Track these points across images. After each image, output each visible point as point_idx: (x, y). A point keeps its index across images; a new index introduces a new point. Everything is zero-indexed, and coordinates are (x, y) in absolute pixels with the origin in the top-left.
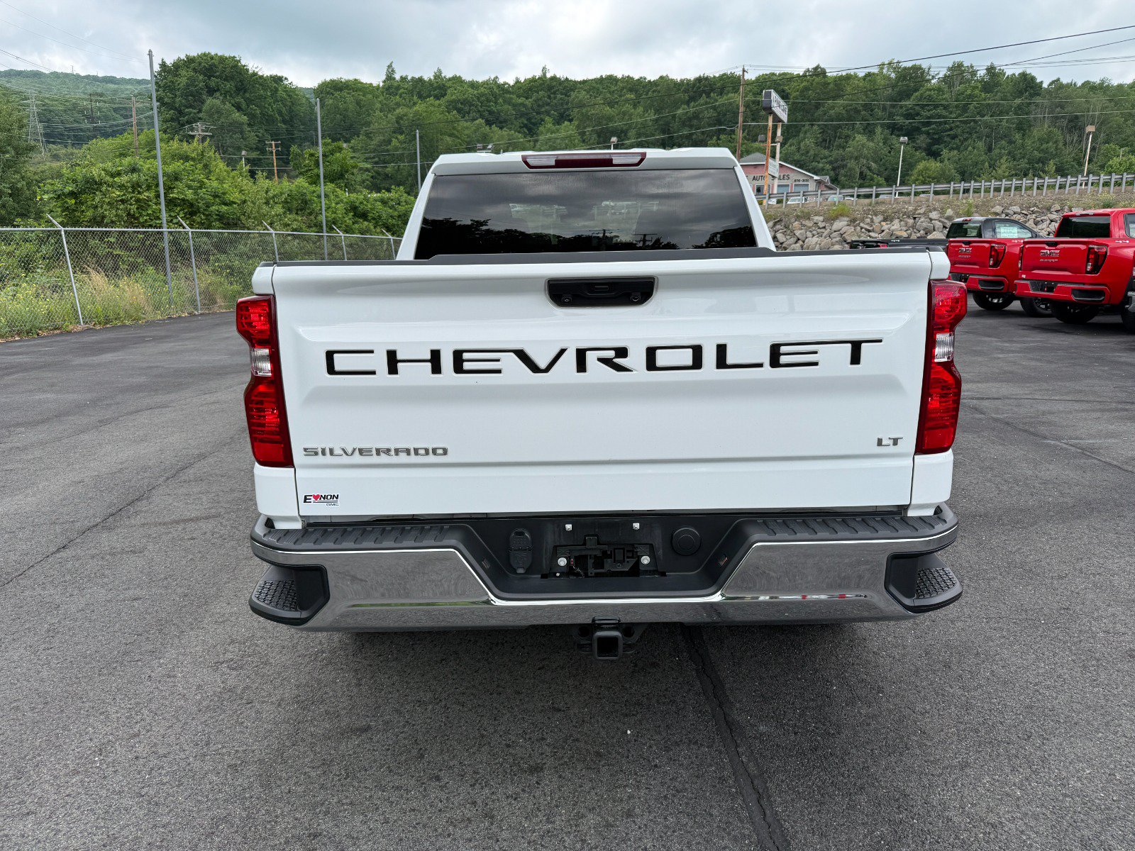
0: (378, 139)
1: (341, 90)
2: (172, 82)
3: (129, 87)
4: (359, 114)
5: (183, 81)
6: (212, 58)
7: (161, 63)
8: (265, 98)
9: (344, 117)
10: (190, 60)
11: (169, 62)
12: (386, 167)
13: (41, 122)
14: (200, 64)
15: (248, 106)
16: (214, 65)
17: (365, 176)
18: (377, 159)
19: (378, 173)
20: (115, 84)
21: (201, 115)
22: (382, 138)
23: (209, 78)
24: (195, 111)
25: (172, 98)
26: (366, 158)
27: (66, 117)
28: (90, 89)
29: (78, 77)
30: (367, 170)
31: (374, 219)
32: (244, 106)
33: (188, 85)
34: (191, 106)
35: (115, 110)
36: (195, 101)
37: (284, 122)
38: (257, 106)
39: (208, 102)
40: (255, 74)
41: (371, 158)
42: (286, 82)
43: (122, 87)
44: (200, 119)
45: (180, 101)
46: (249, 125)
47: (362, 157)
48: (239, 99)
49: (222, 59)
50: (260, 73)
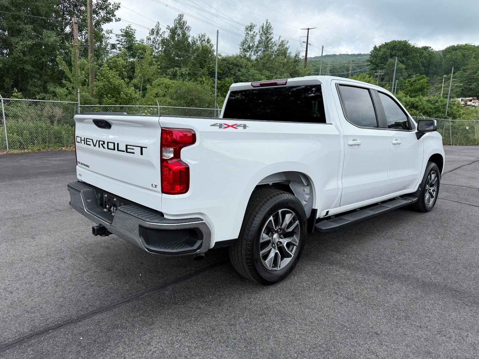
0: (469, 72)
1: (456, 50)
2: (377, 54)
3: (366, 57)
4: (463, 60)
5: (381, 53)
6: (396, 42)
7: (374, 47)
8: (416, 57)
9: (455, 63)
10: (387, 44)
11: (378, 46)
12: (471, 85)
13: (330, 73)
14: (390, 45)
15: (407, 61)
16: (396, 45)
17: (458, 90)
18: (467, 81)
19: (466, 88)
20: (361, 56)
21: (385, 66)
22: (472, 71)
23: (392, 51)
24: (383, 65)
25: (376, 60)
26: (461, 81)
27: (339, 70)
28: (351, 59)
29: (348, 55)
30: (460, 87)
31: (421, 109)
32: (405, 61)
33: (383, 55)
34: (382, 63)
35: (357, 66)
36: (385, 61)
37: (424, 67)
38: (411, 61)
39: (389, 61)
40: (414, 47)
41: (463, 81)
42: (430, 49)
43: (363, 57)
44: (385, 68)
45: (378, 61)
46: (406, 69)
47: (459, 81)
48: (404, 59)
49: (400, 42)
50: (416, 46)
